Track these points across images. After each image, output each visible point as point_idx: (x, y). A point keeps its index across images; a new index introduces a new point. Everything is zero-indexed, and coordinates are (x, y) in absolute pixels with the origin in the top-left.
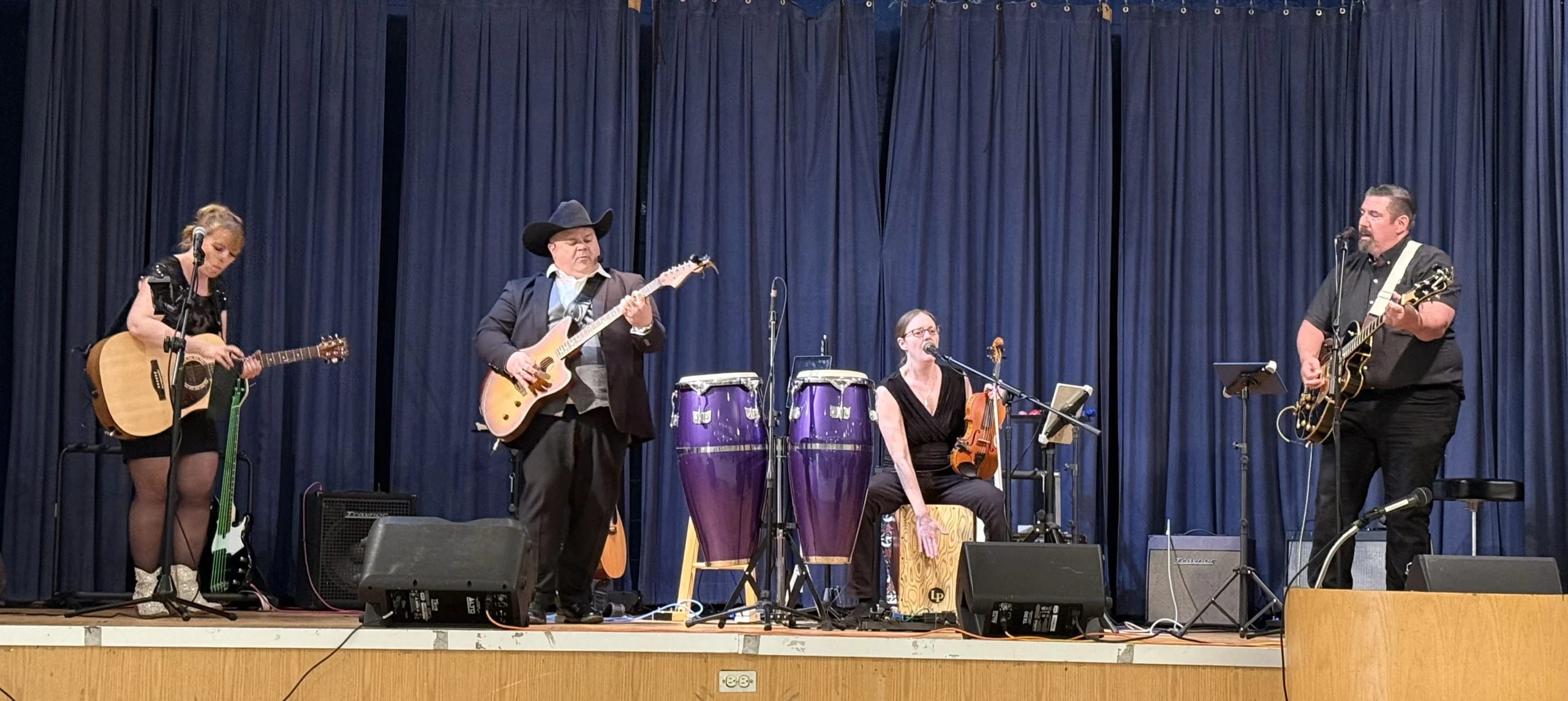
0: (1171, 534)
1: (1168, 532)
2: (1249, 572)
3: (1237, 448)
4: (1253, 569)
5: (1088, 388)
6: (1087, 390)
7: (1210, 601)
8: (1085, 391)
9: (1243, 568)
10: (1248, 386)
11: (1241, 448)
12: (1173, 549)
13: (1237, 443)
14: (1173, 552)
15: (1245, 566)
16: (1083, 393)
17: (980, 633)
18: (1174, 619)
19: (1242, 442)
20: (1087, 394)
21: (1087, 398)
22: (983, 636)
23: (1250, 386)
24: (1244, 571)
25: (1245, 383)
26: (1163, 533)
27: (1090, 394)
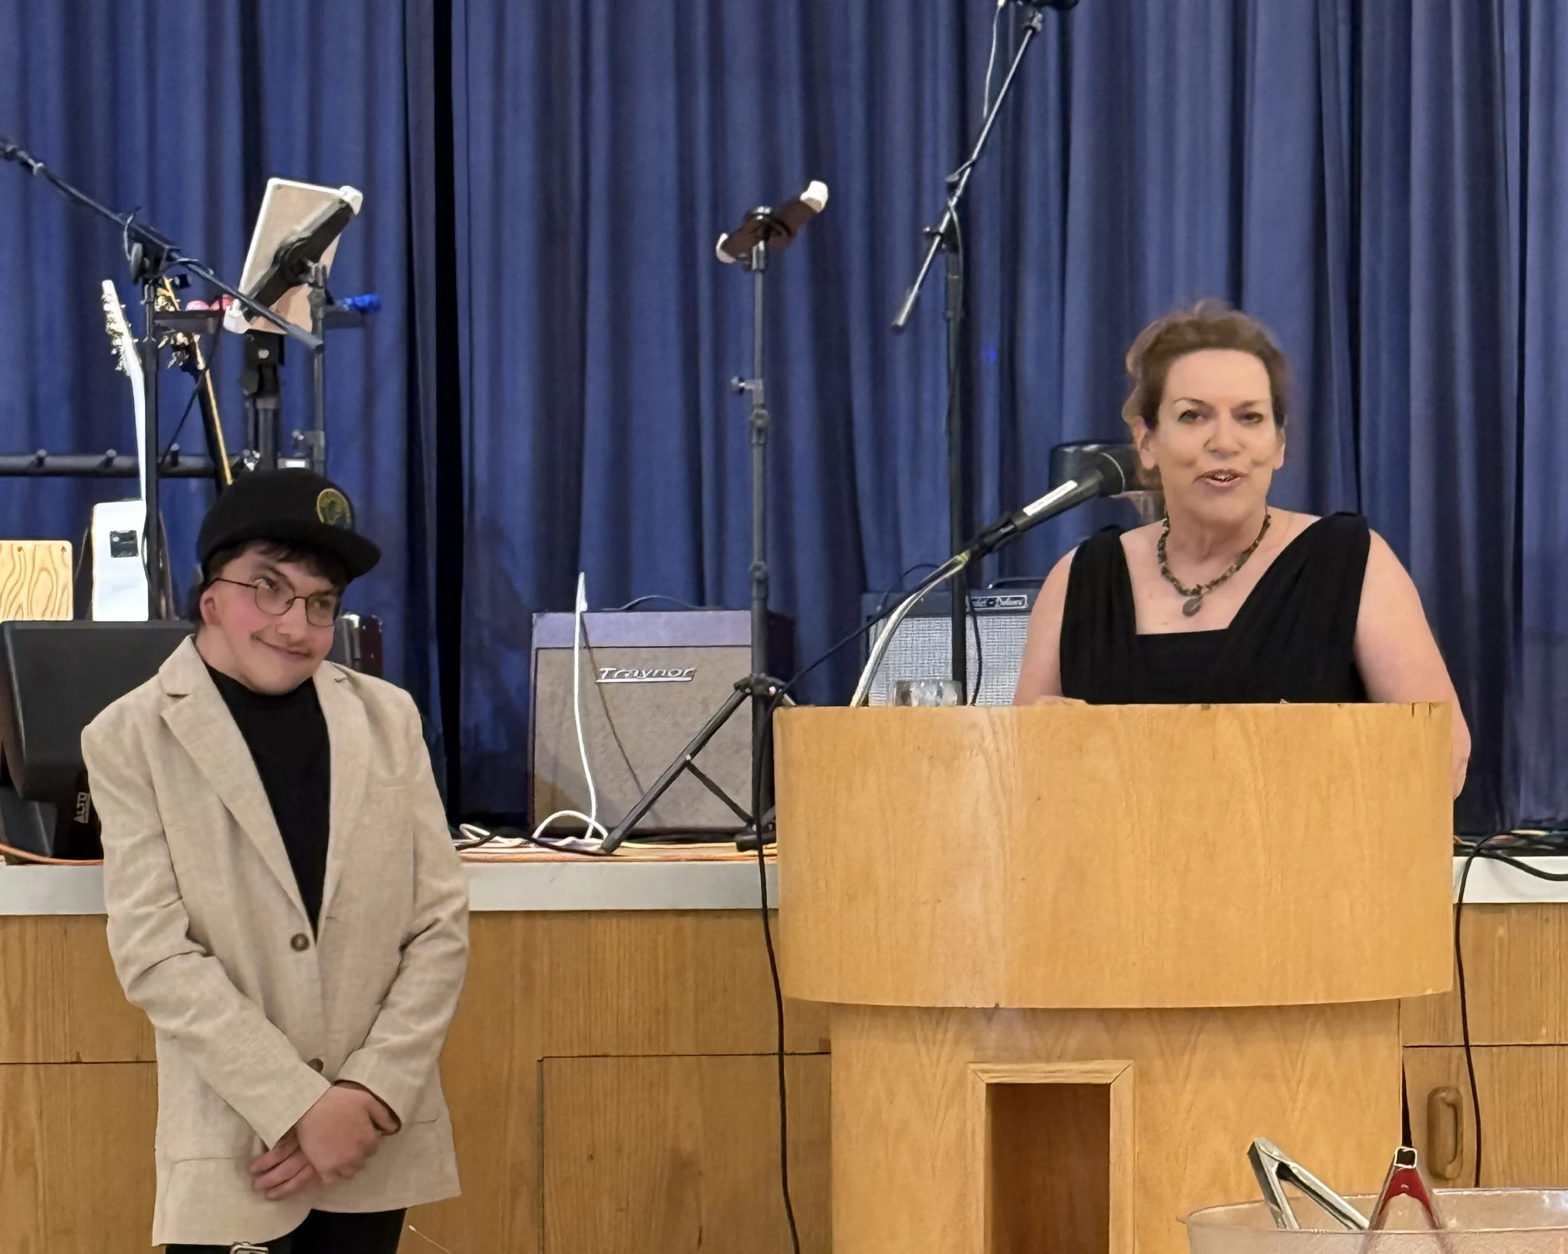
0: (591, 609)
1: (581, 604)
2: (772, 690)
3: (742, 390)
4: (781, 683)
5: (352, 196)
6: (347, 199)
7: (681, 762)
8: (342, 201)
9: (760, 682)
10: (766, 239)
11: (750, 391)
12: (587, 646)
13: (741, 380)
14: (586, 651)
15: (763, 675)
16: (337, 207)
17: (48, 849)
18: (588, 814)
19: (753, 377)
20: (346, 209)
21: (347, 220)
22: (55, 856)
23: (771, 239)
24: (760, 689)
25: (760, 232)
26: (571, 608)
27: (357, 208)
